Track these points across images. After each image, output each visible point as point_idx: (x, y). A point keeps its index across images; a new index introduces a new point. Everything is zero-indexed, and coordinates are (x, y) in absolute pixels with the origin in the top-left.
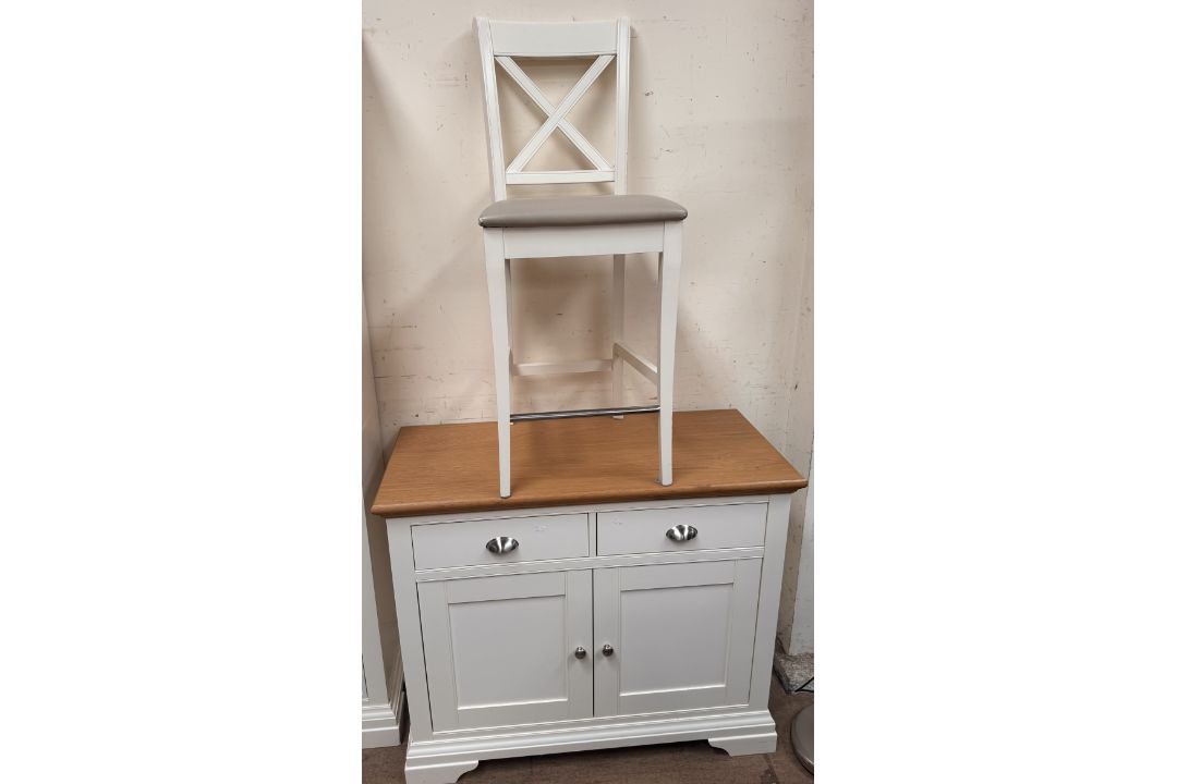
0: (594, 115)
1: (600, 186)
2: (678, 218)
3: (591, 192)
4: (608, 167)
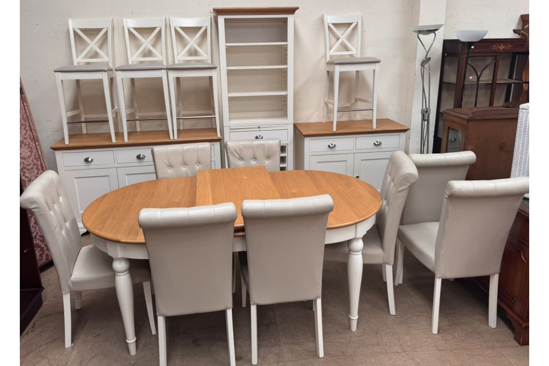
0: (350, 38)
1: (351, 55)
2: (379, 62)
3: (348, 57)
4: (355, 51)
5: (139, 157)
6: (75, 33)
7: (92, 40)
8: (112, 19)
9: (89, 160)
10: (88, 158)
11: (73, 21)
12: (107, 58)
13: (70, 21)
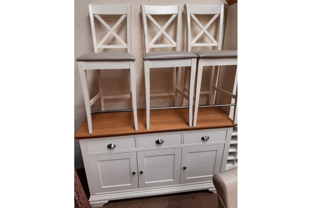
5: (158, 142)
6: (96, 19)
7: (111, 27)
8: (131, 6)
9: (112, 146)
10: (111, 145)
11: (93, 6)
12: (125, 44)
13: (90, 6)
